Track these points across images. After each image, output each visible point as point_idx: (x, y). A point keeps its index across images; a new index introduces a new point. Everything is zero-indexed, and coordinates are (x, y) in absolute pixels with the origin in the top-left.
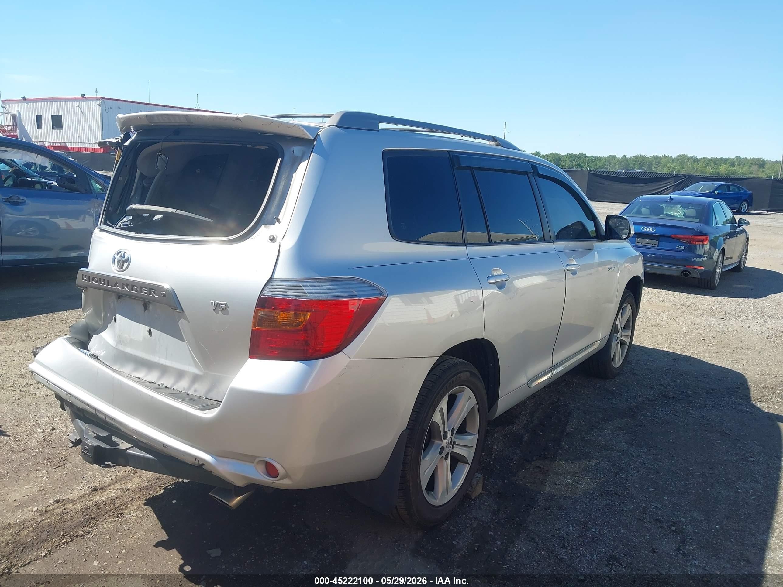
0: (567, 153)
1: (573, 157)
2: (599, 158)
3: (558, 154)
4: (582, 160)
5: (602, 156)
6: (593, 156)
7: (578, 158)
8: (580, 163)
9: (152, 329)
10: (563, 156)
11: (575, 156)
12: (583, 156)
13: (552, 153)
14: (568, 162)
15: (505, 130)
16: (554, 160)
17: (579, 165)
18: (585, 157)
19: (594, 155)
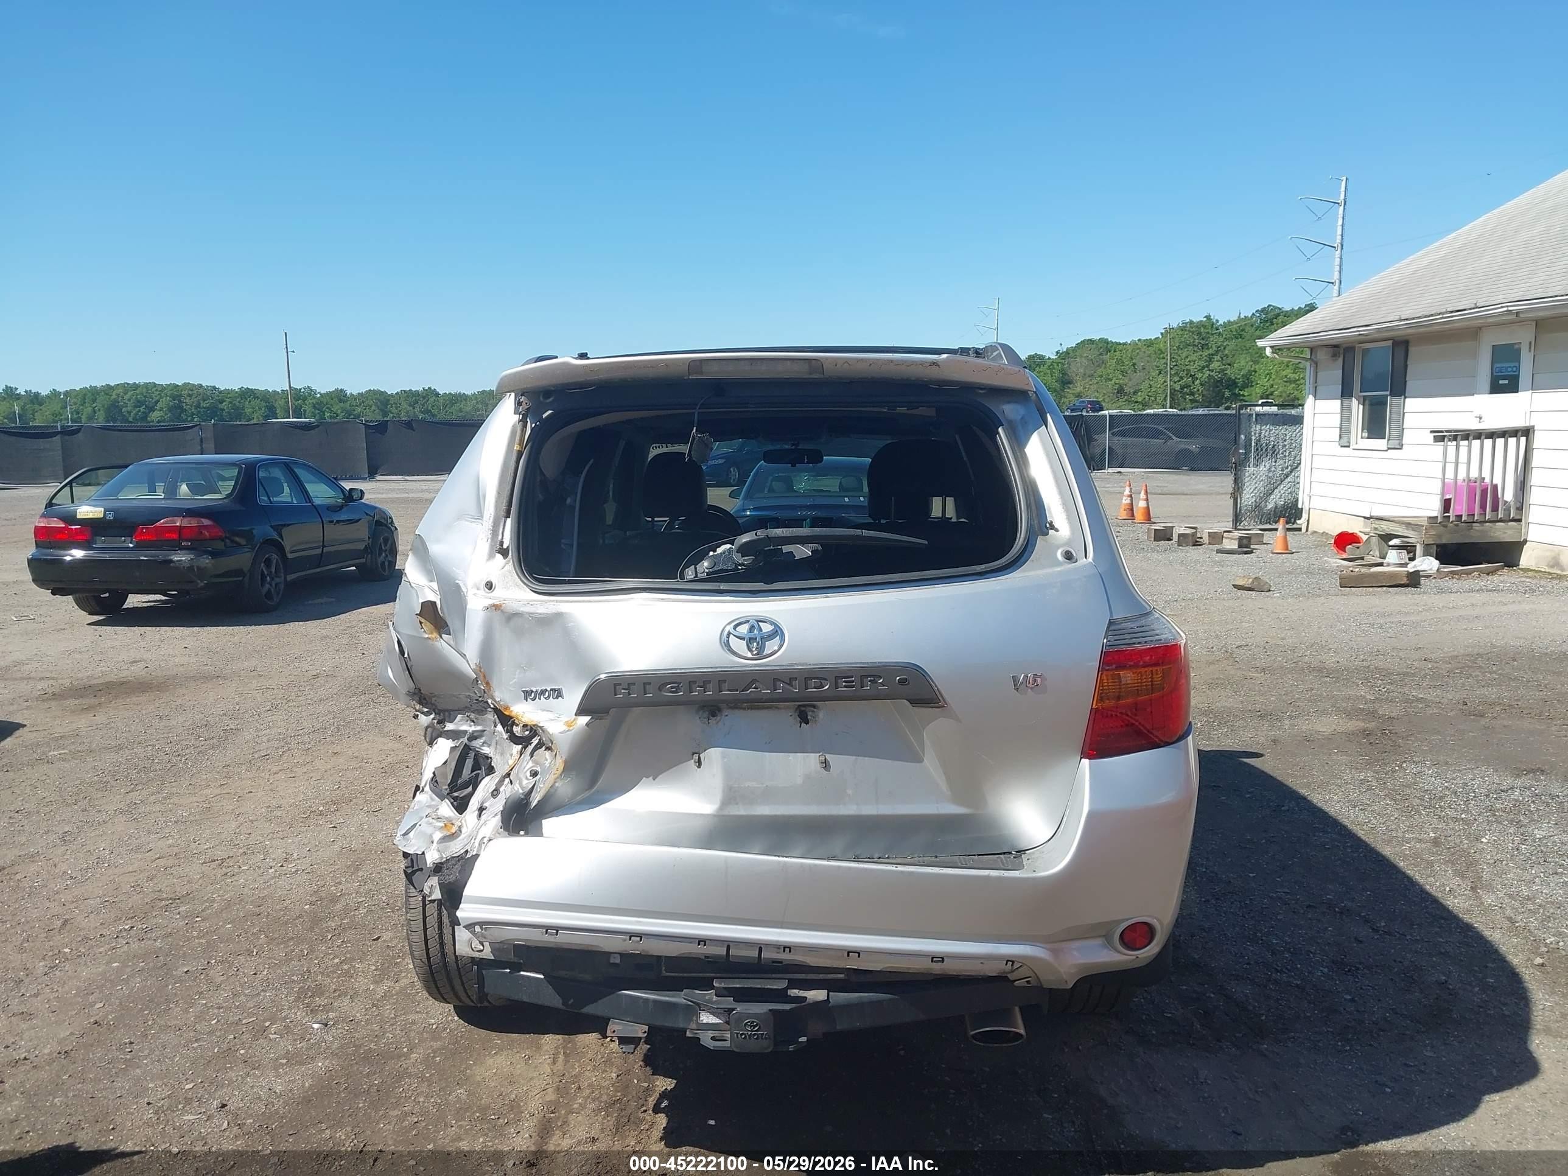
0: (399, 390)
1: (414, 396)
2: (464, 397)
3: (382, 392)
4: (432, 400)
5: (469, 392)
6: (450, 394)
7: (424, 398)
8: (429, 408)
9: (828, 757)
10: (392, 395)
11: (416, 394)
12: (430, 393)
13: (370, 390)
14: (405, 405)
15: (287, 347)
16: (376, 405)
17: (427, 412)
18: (437, 395)
19: (453, 390)
